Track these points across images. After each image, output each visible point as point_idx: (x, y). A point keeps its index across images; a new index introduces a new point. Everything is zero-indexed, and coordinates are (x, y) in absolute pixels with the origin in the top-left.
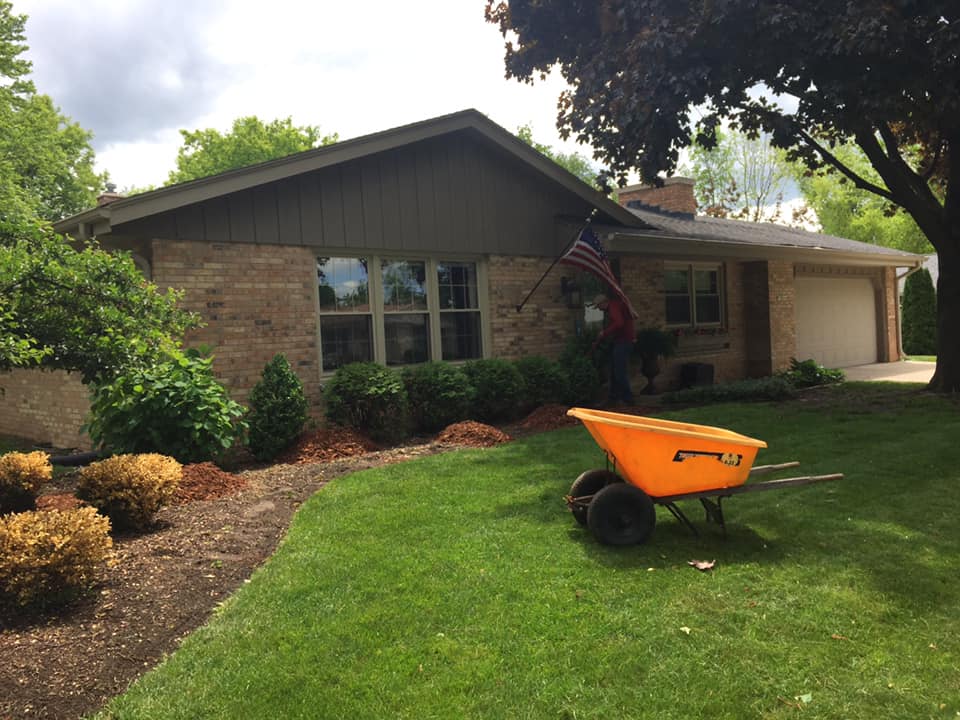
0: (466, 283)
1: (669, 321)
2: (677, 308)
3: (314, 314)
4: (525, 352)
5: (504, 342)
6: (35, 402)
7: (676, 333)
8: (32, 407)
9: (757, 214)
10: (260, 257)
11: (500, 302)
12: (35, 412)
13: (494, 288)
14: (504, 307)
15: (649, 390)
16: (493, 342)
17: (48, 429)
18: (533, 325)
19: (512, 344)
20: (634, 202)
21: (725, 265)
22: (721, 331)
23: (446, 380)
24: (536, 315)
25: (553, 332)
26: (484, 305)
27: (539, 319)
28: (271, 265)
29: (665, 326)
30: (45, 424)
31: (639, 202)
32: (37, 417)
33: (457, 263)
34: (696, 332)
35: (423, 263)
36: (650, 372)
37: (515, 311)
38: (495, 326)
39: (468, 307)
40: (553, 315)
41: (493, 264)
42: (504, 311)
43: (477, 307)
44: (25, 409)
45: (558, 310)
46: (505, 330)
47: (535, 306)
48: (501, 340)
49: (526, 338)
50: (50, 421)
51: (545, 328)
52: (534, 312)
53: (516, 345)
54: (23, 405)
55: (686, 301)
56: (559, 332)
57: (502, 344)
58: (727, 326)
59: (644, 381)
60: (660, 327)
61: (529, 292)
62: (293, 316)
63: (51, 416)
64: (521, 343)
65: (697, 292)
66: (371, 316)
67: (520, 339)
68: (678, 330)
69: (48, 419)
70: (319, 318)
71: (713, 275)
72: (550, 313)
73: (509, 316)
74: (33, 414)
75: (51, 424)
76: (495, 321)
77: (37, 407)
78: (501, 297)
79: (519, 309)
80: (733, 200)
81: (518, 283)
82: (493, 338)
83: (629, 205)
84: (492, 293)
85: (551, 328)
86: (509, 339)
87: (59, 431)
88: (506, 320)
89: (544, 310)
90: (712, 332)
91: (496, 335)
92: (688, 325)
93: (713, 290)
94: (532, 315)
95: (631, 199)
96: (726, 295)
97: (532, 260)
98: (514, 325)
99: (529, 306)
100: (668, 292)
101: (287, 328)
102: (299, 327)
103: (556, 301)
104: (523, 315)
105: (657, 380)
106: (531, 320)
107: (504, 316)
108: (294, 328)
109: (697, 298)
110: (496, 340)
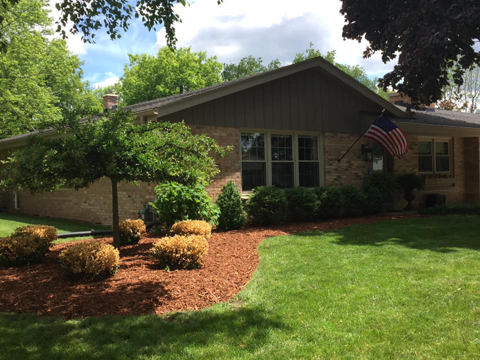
0: (312, 147)
1: (420, 170)
2: (425, 162)
3: (239, 161)
4: (342, 184)
5: (331, 178)
6: (91, 202)
7: (424, 176)
8: (89, 205)
9: (472, 107)
10: (216, 132)
11: (329, 157)
12: (91, 207)
13: (327, 150)
14: (331, 160)
15: (408, 208)
16: (325, 178)
17: (99, 216)
18: (346, 170)
19: (335, 179)
20: (399, 102)
21: (453, 138)
22: (450, 176)
23: (308, 196)
24: (347, 164)
25: (356, 174)
26: (321, 159)
27: (349, 167)
28: (221, 136)
29: (418, 173)
30: (98, 213)
31: (402, 102)
32: (93, 210)
33: (309, 136)
34: (436, 176)
35: (291, 136)
36: (409, 197)
37: (337, 162)
38: (327, 170)
39: (313, 159)
40: (357, 165)
41: (326, 137)
42: (332, 162)
43: (317, 160)
44: (85, 206)
45: (360, 162)
46: (332, 172)
47: (347, 160)
48: (330, 177)
49: (342, 177)
50: (101, 212)
51: (353, 172)
52: (347, 163)
53: (337, 180)
54: (84, 204)
55: (430, 159)
56: (360, 174)
57: (330, 180)
58: (454, 173)
59: (406, 203)
60: (415, 173)
61: (345, 152)
62: (230, 162)
63: (102, 209)
64: (340, 179)
65: (437, 154)
66: (265, 163)
67: (340, 177)
68: (426, 175)
69: (100, 211)
70: (241, 163)
71: (446, 144)
72: (356, 163)
73: (335, 165)
74: (90, 209)
75: (102, 214)
76: (327, 167)
77: (93, 205)
78: (330, 155)
79: (339, 161)
80: (457, 99)
81: (338, 147)
82: (325, 176)
83: (396, 103)
84: (325, 152)
85: (355, 172)
86: (333, 177)
87: (107, 217)
88: (332, 167)
89: (352, 162)
90: (445, 176)
91: (327, 175)
92: (432, 173)
93: (446, 153)
94: (346, 164)
95: (397, 100)
96: (453, 156)
97: (346, 135)
98: (336, 169)
99: (345, 160)
100: (420, 154)
101: (227, 168)
102: (232, 167)
103: (359, 157)
104: (342, 165)
105: (413, 202)
106: (345, 167)
107: (331, 165)
108: (230, 168)
109: (437, 157)
110: (327, 177)
